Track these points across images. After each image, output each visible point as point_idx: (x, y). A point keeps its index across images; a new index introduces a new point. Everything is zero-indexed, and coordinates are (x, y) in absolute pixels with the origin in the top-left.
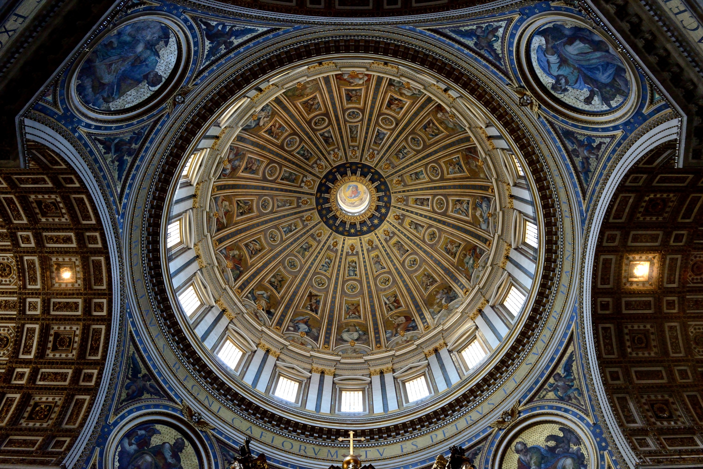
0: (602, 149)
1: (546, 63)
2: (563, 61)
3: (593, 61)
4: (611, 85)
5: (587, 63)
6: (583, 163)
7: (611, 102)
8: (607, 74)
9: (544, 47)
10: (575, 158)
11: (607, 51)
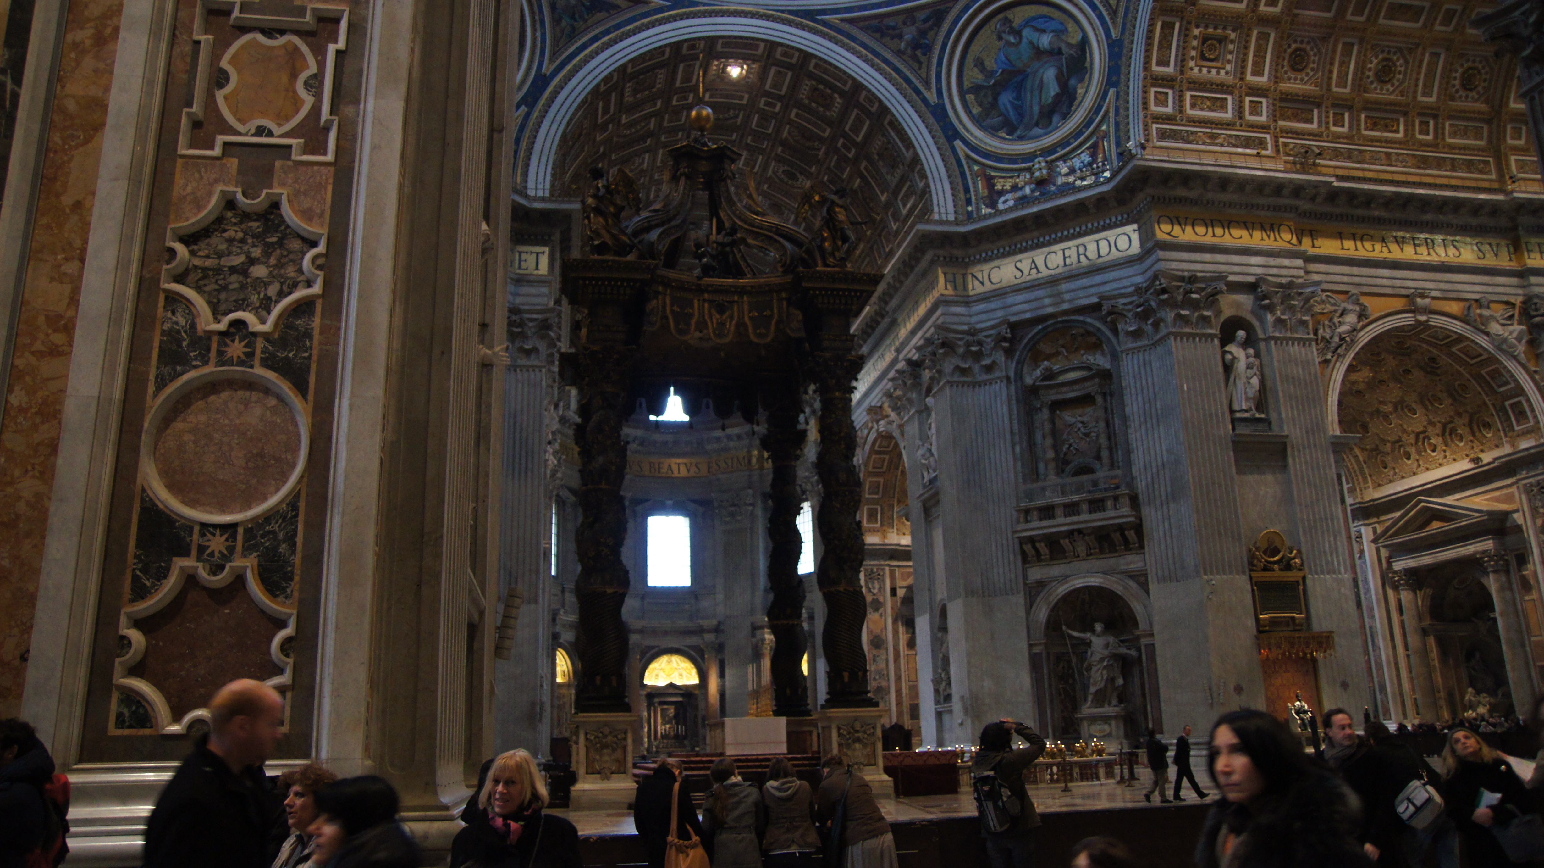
0: (911, 62)
1: (1043, 26)
2: (1038, 53)
3: (1029, 96)
4: (994, 105)
5: (1029, 87)
6: (894, 28)
7: (972, 97)
8: (1009, 106)
9: (1064, 37)
10: (901, 18)
11: (1037, 125)
